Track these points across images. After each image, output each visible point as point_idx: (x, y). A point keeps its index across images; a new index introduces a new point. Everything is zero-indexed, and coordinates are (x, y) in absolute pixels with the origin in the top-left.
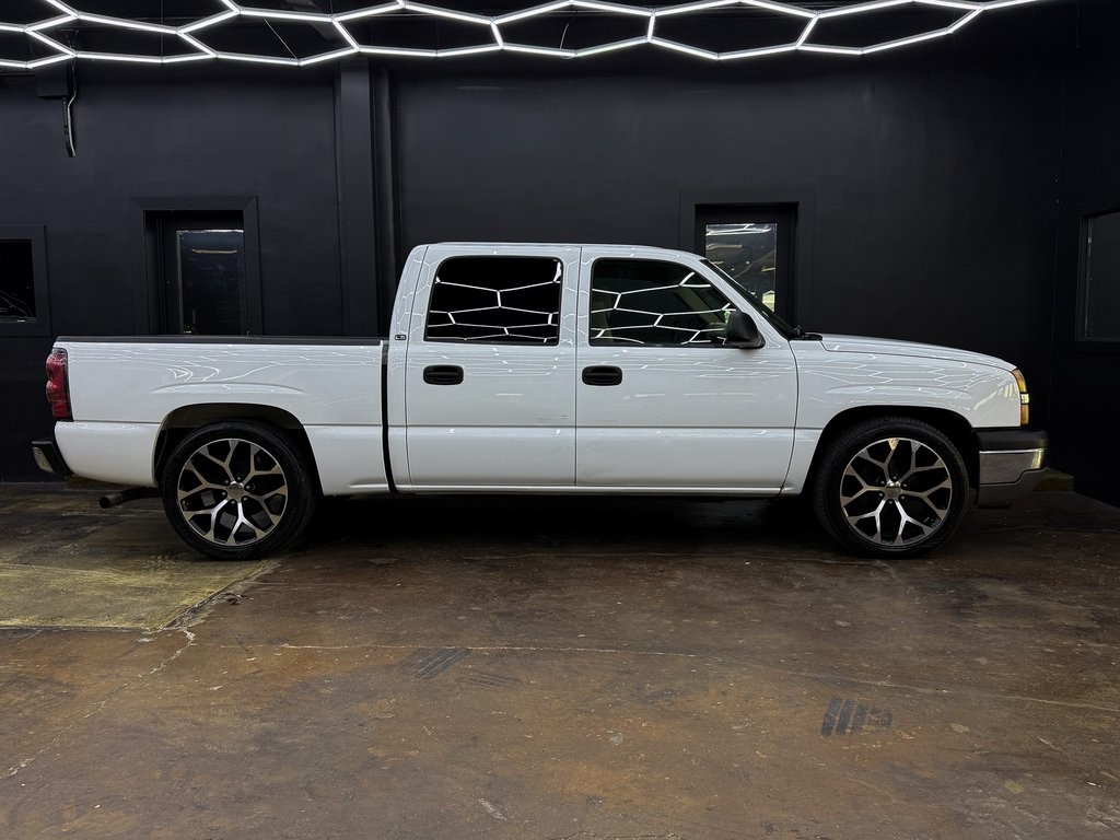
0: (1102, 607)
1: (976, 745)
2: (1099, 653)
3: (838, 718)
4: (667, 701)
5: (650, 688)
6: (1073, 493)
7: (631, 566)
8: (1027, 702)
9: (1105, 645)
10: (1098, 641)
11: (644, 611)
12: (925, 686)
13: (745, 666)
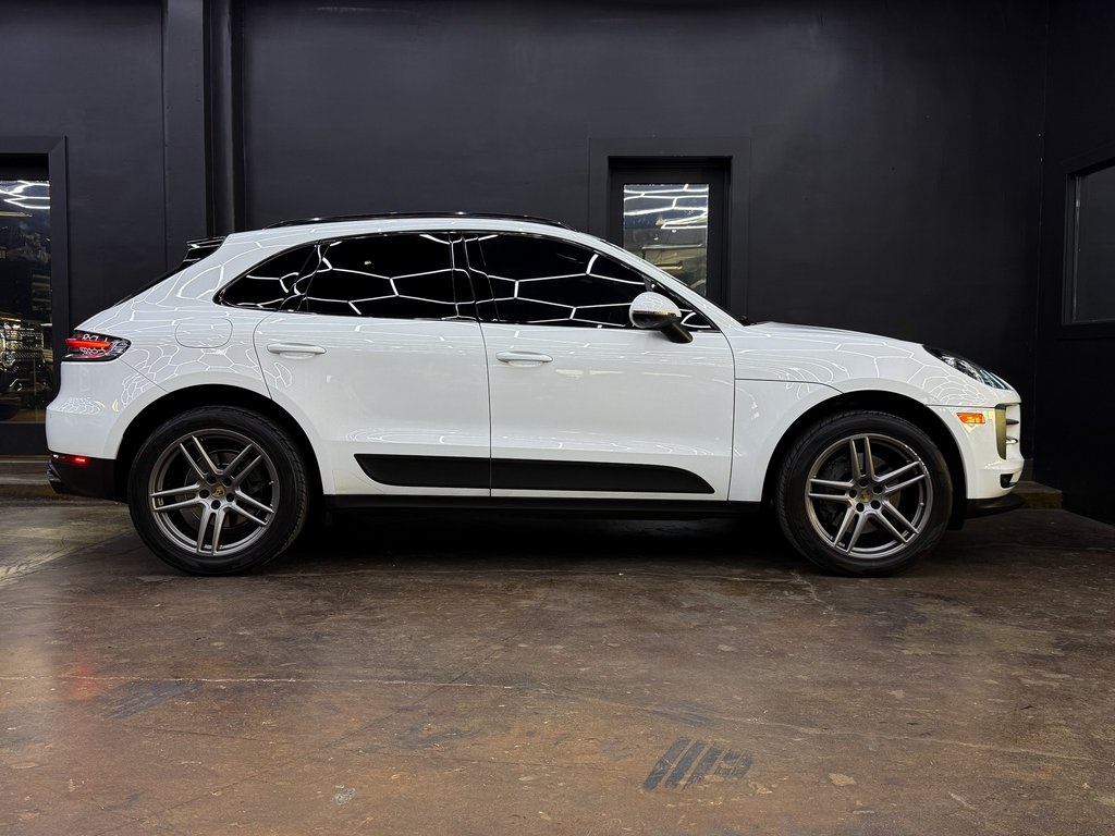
0: (1071, 632)
1: (859, 803)
2: (1056, 685)
3: (674, 765)
4: (444, 745)
5: (431, 727)
6: (1062, 511)
7: (481, 584)
8: (946, 745)
9: (1066, 676)
10: (1058, 671)
11: (472, 635)
12: (811, 724)
13: (574, 699)
